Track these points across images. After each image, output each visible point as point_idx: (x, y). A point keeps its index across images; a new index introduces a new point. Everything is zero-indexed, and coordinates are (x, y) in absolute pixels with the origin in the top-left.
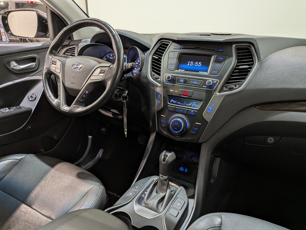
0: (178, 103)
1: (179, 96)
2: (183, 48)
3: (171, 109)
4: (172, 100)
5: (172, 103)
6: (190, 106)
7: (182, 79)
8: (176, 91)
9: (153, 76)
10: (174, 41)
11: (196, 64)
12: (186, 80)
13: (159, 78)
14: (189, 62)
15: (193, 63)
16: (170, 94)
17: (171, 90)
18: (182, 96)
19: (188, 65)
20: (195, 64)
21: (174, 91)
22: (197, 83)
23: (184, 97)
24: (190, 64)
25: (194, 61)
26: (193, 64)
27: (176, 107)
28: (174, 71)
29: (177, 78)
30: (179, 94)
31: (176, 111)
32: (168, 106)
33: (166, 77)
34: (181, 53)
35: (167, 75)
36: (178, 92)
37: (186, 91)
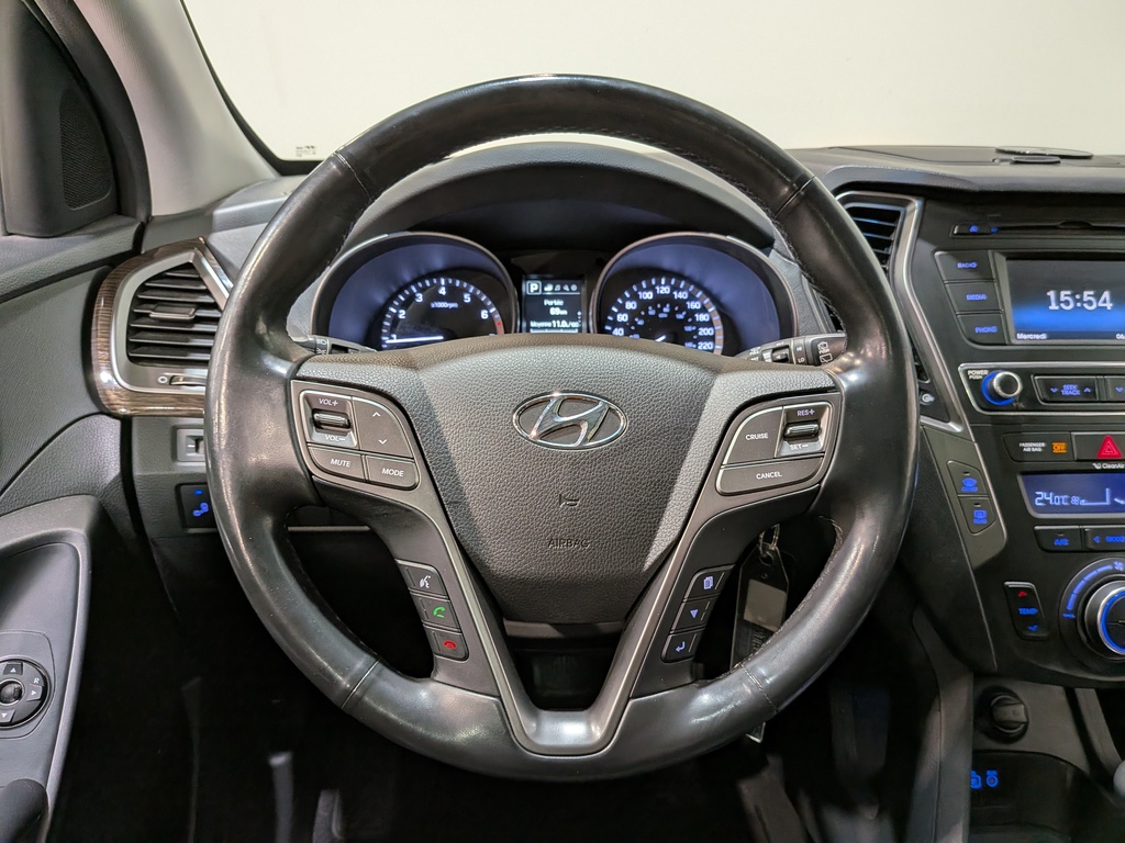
0: (1075, 500)
1: (1084, 466)
2: (1000, 230)
3: (1065, 542)
4: (1043, 495)
5: (1048, 507)
7: (1069, 383)
8: (1059, 448)
10: (934, 195)
11: (1090, 303)
12: (1092, 385)
14: (1051, 294)
15: (1073, 296)
16: (1027, 466)
17: (1029, 447)
18: (1097, 466)
19: (1054, 307)
20: (1081, 300)
21: (1048, 449)
23: (1109, 466)
24: (1058, 302)
25: (1077, 289)
26: (1076, 301)
27: (1087, 528)
28: (1005, 345)
29: (1037, 378)
30: (1078, 460)
31: (1091, 546)
32: (1037, 528)
33: (974, 384)
34: (1003, 254)
35: (978, 372)
36: (1070, 448)
37: (1108, 438)
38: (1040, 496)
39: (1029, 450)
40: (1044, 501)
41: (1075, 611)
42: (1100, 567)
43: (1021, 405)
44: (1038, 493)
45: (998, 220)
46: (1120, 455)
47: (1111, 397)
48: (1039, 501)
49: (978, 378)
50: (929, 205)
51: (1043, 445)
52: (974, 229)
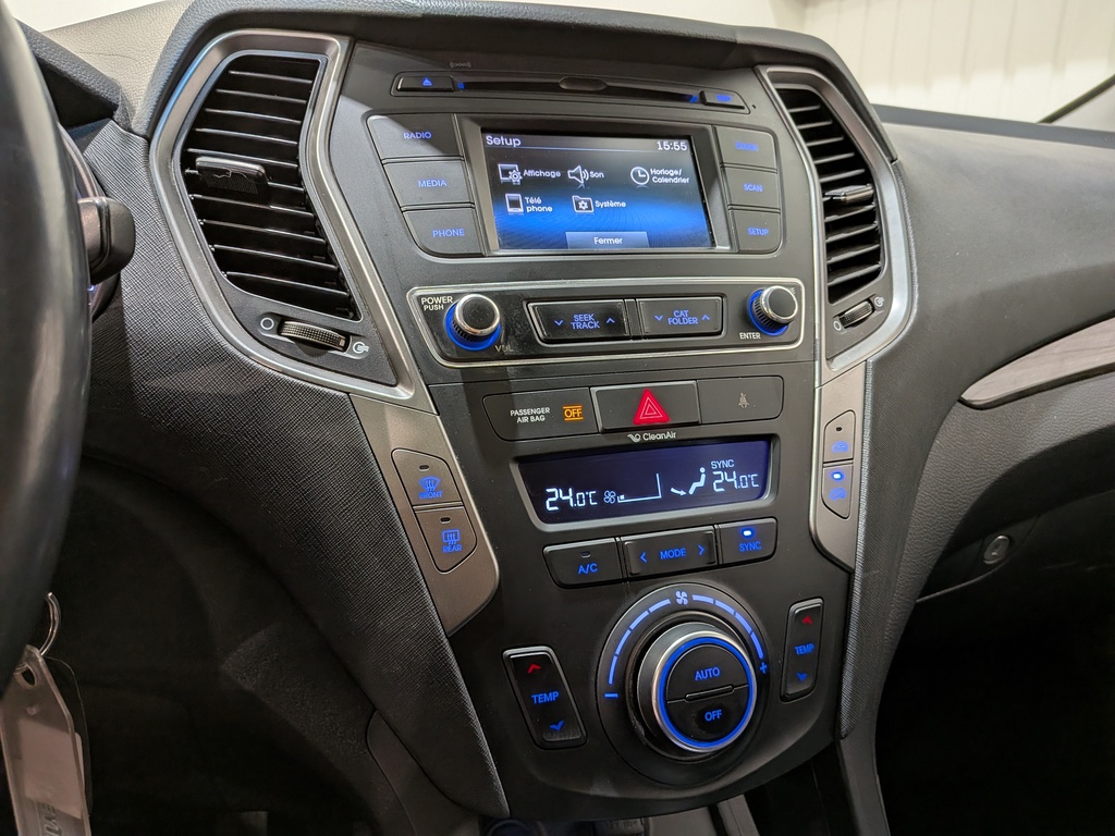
0: (609, 497)
1: (610, 441)
2: (469, 86)
3: (592, 566)
4: (558, 493)
5: (566, 513)
6: (705, 496)
7: (582, 311)
8: (573, 413)
9: (279, 331)
12: (614, 313)
13: (347, 335)
16: (526, 447)
17: (524, 415)
18: (635, 439)
21: (556, 416)
22: (695, 321)
23: (652, 437)
27: (628, 540)
28: (480, 255)
29: (532, 304)
30: (605, 431)
31: (635, 569)
32: (548, 549)
33: (432, 318)
34: (476, 121)
35: (438, 300)
36: (588, 411)
37: (647, 392)
38: (553, 495)
39: (525, 420)
40: (559, 503)
41: (620, 685)
42: (654, 602)
43: (508, 349)
44: (548, 490)
45: (464, 72)
46: (666, 417)
47: (647, 329)
48: (552, 504)
49: (436, 308)
50: (359, 49)
51: (547, 410)
52: (427, 83)
